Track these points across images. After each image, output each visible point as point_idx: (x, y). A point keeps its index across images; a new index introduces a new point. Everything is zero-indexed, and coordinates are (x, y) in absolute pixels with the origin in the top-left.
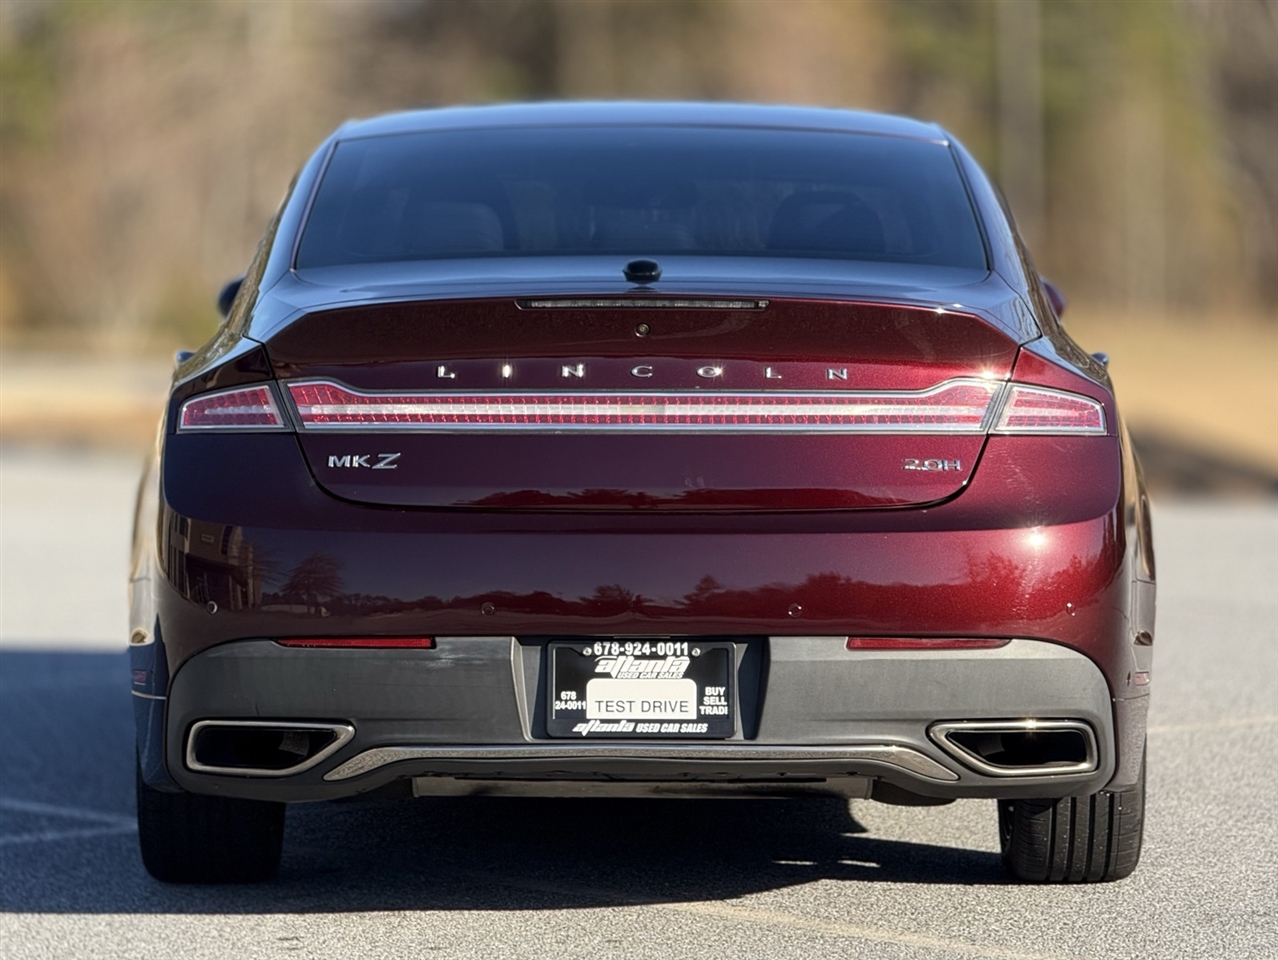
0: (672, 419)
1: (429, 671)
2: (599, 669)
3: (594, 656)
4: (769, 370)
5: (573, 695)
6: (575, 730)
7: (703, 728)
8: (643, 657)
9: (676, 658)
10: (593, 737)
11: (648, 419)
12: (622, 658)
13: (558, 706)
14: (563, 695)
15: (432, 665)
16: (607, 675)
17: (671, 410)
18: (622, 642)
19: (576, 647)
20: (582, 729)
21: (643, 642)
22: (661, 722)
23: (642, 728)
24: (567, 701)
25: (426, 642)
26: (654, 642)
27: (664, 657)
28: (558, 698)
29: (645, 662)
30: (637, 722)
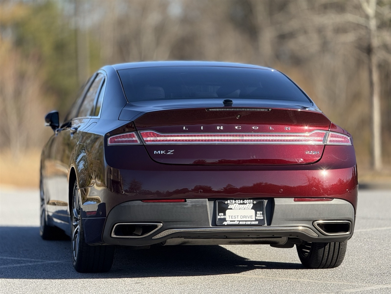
0: (246, 141)
1: (185, 208)
2: (229, 207)
3: (228, 204)
4: (271, 127)
5: (222, 214)
6: (223, 223)
7: (257, 223)
8: (241, 204)
9: (249, 204)
10: (228, 225)
11: (240, 140)
12: (235, 204)
13: (219, 217)
14: (220, 214)
15: (185, 206)
16: (231, 209)
17: (245, 138)
18: (235, 200)
19: (223, 201)
20: (225, 223)
21: (241, 200)
22: (246, 221)
23: (241, 223)
24: (221, 216)
25: (183, 200)
26: (243, 200)
27: (246, 204)
28: (219, 215)
29: (241, 205)
30: (240, 221)
